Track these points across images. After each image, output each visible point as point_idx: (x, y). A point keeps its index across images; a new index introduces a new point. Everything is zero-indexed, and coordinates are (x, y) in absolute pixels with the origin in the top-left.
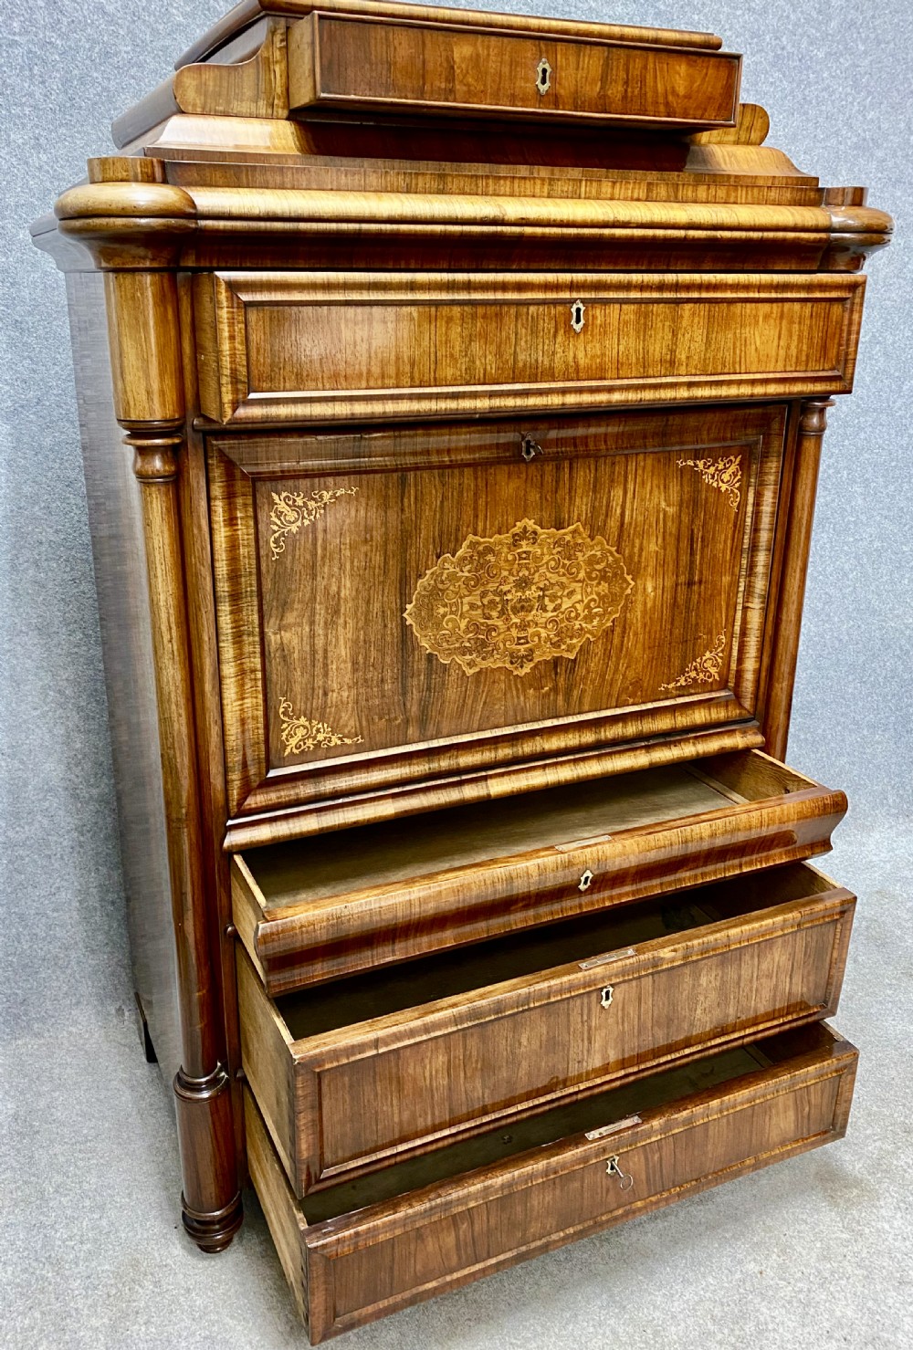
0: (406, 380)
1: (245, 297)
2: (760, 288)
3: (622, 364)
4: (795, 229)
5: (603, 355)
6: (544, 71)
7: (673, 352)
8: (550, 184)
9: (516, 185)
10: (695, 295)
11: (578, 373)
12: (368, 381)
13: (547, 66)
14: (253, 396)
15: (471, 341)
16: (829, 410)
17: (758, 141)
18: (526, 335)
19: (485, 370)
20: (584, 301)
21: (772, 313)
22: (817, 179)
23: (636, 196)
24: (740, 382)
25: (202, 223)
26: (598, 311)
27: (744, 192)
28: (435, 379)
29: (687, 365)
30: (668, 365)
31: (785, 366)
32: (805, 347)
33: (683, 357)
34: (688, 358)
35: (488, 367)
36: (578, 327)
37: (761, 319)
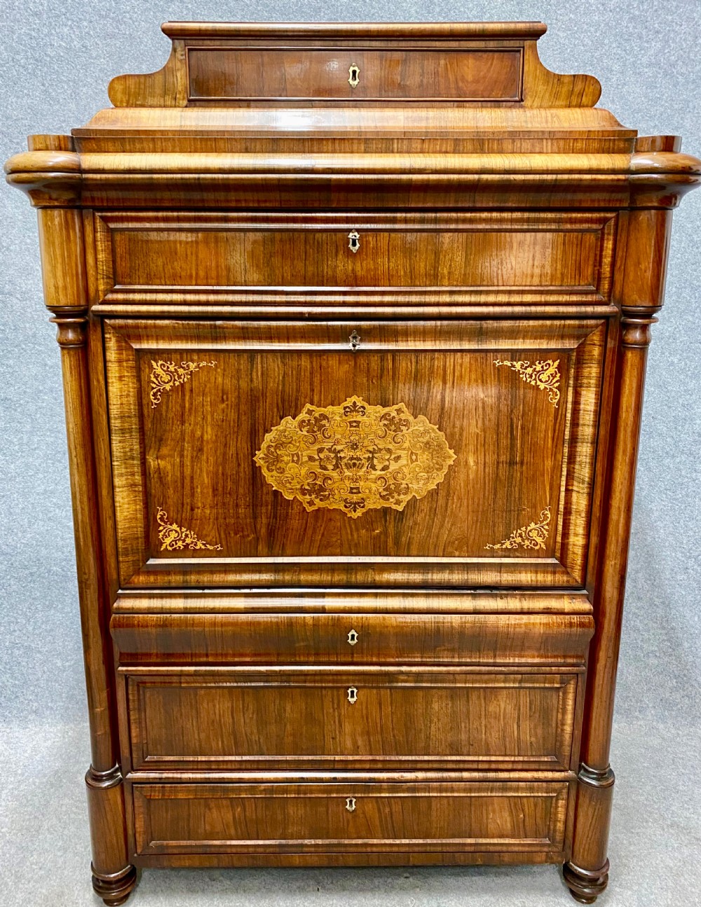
0: (224, 281)
1: (112, 225)
2: (512, 221)
3: (392, 276)
4: (590, 171)
5: (376, 269)
7: (436, 268)
8: (365, 143)
10: (453, 226)
11: (356, 281)
12: (196, 280)
14: (117, 287)
15: (271, 256)
17: (590, 104)
18: (314, 254)
19: (283, 277)
20: (358, 230)
21: (525, 240)
22: (636, 131)
23: (444, 150)
24: (498, 292)
25: (84, 176)
26: (371, 239)
27: (549, 144)
28: (245, 281)
29: (449, 279)
30: (432, 277)
31: (540, 281)
32: (559, 267)
33: (446, 271)
34: (449, 273)
35: (285, 275)
36: (354, 249)
37: (515, 245)
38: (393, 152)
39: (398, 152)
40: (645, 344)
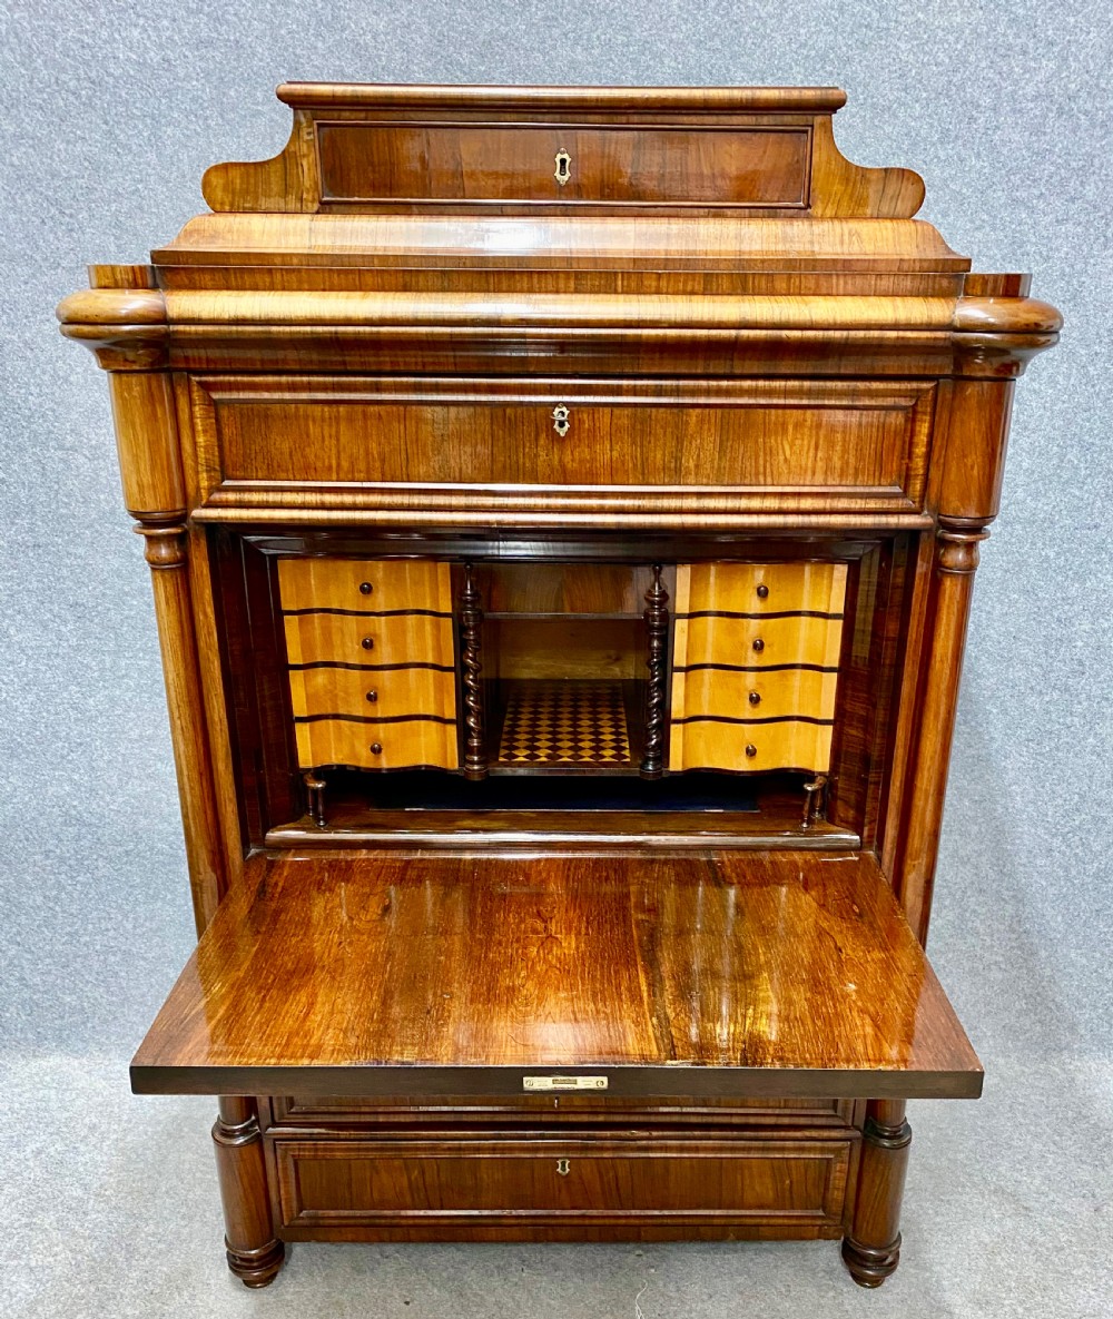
0: (377, 475)
1: (216, 396)
2: (787, 393)
3: (617, 470)
4: (895, 327)
5: (593, 460)
6: (563, 161)
7: (678, 459)
8: (576, 278)
9: (535, 280)
10: (702, 400)
11: (565, 477)
12: (338, 474)
13: (566, 156)
14: (226, 483)
15: (443, 440)
16: (983, 545)
17: (907, 214)
18: (504, 438)
19: (461, 469)
20: (566, 404)
21: (805, 420)
22: (969, 261)
23: (689, 288)
24: (765, 495)
25: (172, 328)
26: (585, 416)
27: (841, 282)
28: (408, 474)
29: (696, 474)
30: (673, 472)
31: (826, 480)
32: (852, 461)
33: (692, 464)
34: (697, 466)
35: (464, 467)
36: (562, 432)
37: (790, 428)
38: (616, 292)
39: (623, 293)
40: (969, 569)
